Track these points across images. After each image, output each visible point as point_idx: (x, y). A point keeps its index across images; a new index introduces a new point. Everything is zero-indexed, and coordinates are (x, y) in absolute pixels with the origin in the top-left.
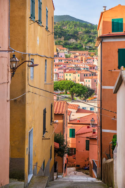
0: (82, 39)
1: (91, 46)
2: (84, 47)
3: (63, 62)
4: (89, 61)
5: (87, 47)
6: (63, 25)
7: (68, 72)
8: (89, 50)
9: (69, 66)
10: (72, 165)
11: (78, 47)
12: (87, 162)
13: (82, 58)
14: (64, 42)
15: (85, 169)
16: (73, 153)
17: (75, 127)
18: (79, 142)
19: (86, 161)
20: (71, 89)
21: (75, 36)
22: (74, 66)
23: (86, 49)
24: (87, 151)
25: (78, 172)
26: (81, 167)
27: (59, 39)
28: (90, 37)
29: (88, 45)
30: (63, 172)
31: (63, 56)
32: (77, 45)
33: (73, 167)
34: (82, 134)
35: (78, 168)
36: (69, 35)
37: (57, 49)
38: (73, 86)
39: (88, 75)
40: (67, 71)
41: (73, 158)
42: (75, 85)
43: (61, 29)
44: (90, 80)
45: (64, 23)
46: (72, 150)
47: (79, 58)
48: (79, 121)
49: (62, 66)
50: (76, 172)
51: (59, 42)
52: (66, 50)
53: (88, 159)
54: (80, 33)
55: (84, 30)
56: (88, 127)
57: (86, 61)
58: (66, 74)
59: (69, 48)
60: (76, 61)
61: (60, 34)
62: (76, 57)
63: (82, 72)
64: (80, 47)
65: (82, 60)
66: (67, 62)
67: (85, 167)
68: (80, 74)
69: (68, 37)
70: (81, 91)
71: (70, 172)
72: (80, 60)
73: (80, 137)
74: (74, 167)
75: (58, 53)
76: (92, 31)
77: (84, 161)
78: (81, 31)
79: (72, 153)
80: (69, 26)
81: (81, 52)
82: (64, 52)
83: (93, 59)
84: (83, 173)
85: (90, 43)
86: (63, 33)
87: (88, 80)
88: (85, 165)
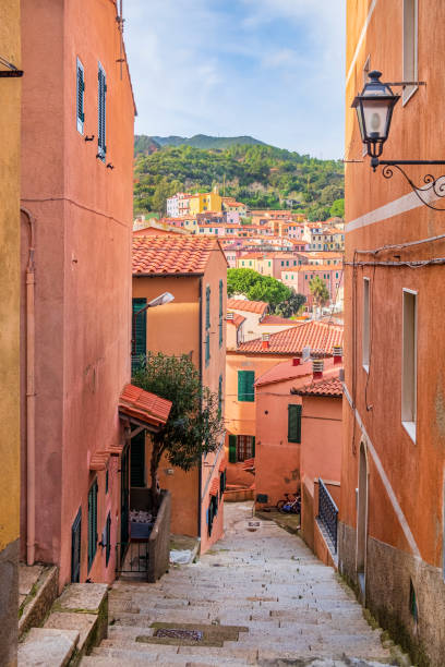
0: (277, 185)
1: (296, 199)
2: (282, 202)
3: (236, 233)
4: (291, 232)
5: (288, 203)
6: (237, 153)
7: (246, 257)
8: (294, 208)
9: (248, 243)
10: (242, 495)
11: (269, 201)
12: (293, 486)
13: (277, 225)
14: (238, 190)
15: (287, 512)
16: (249, 451)
17: (254, 364)
18: (266, 413)
19: (287, 481)
20: (252, 288)
21: (264, 178)
22: (258, 242)
23: (285, 206)
24: (293, 446)
25: (261, 522)
26: (273, 502)
27: (229, 183)
28: (294, 179)
29: (290, 197)
30: (199, 535)
31: (237, 220)
32: (266, 198)
33: (245, 500)
34: (276, 383)
35: (262, 505)
36: (249, 175)
37: (223, 207)
38: (255, 281)
39: (291, 263)
40: (244, 253)
41: (247, 471)
42: (261, 279)
43: (234, 161)
44: (296, 274)
45: (240, 150)
46: (245, 442)
47: (271, 224)
48: (269, 346)
49: (232, 242)
50: (255, 521)
51: (229, 190)
52: (242, 209)
53: (296, 473)
54: (275, 172)
55: (282, 163)
56: (296, 363)
57: (285, 231)
58: (241, 261)
59: (250, 205)
60: (264, 232)
61: (231, 172)
62: (265, 221)
63: (277, 257)
64: (273, 202)
65: (277, 231)
66: (245, 235)
67: (285, 502)
68: (271, 261)
69: (247, 179)
70: (275, 294)
71: (235, 522)
72: (273, 229)
73: (268, 394)
74: (249, 502)
75: (225, 213)
76: (299, 167)
77: (283, 482)
78: (275, 166)
79: (245, 453)
80: (251, 156)
81: (275, 212)
82: (237, 213)
83: (302, 227)
84: (279, 524)
85: (295, 192)
86: (236, 171)
87: (289, 274)
88: (286, 495)
